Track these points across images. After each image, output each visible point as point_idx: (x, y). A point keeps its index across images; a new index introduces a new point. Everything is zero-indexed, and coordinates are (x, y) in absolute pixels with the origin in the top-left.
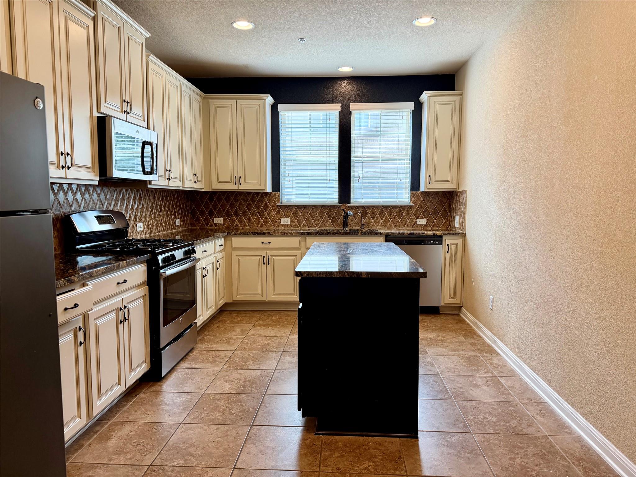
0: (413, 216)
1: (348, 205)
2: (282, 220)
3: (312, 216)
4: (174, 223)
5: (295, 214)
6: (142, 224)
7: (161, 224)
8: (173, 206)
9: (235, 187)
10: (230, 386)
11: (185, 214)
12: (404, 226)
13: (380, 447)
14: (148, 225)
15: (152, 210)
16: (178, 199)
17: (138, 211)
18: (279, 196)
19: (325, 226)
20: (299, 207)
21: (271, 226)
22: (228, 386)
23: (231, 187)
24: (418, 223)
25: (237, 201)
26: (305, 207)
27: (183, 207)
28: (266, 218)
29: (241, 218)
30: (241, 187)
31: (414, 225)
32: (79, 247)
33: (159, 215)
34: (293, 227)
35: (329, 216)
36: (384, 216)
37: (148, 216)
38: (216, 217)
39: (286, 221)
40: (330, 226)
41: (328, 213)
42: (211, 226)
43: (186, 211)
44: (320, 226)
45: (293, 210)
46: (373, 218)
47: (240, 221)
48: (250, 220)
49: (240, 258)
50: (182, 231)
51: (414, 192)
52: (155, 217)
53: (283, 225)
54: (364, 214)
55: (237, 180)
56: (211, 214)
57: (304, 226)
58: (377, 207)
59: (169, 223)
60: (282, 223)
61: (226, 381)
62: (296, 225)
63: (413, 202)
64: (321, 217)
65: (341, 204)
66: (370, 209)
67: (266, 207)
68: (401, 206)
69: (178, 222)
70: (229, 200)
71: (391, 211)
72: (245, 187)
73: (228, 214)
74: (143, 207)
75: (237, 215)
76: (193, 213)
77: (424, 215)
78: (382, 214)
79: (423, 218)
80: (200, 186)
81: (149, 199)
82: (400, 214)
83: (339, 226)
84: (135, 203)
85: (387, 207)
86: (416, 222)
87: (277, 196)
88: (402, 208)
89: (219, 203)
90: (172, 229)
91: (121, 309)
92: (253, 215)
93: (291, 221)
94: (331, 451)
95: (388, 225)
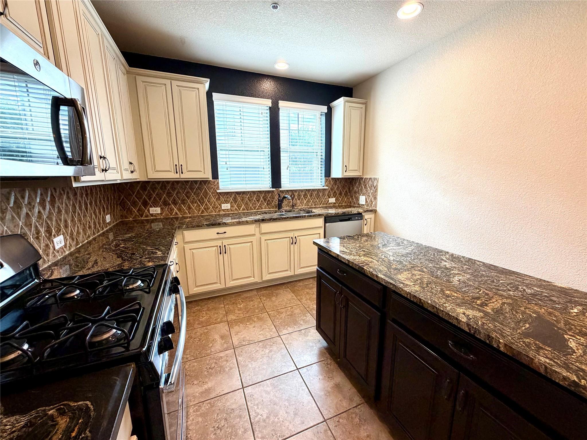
0: (326, 197)
1: (280, 189)
2: (223, 205)
3: (250, 201)
4: (104, 220)
5: (235, 200)
6: (61, 237)
7: (90, 227)
8: (100, 201)
9: (177, 176)
11: (114, 207)
12: (320, 205)
14: (72, 234)
15: (74, 212)
16: (105, 192)
17: (51, 220)
18: (218, 183)
19: (262, 209)
20: (238, 193)
21: (212, 211)
23: (172, 176)
24: (330, 202)
25: (174, 189)
26: (244, 193)
27: (111, 199)
28: (206, 205)
29: (180, 206)
30: (183, 176)
31: (327, 203)
33: (85, 216)
34: (233, 211)
35: (265, 200)
36: (307, 198)
37: (69, 222)
38: (151, 207)
39: (226, 206)
40: (265, 208)
41: (263, 197)
42: (147, 216)
43: (115, 202)
44: (258, 209)
45: (233, 196)
46: (299, 200)
47: (179, 210)
48: (190, 208)
49: (194, 251)
50: (114, 226)
51: (327, 178)
52: (80, 221)
53: (223, 210)
54: (293, 196)
55: (179, 169)
56: (145, 204)
57: (244, 209)
58: (302, 191)
59: (99, 223)
60: (223, 208)
62: (236, 209)
63: (327, 186)
64: (257, 201)
65: (273, 189)
66: (296, 192)
67: (206, 194)
69: (108, 218)
70: (166, 189)
71: (312, 194)
72: (187, 176)
73: (165, 203)
74: (60, 211)
75: (175, 203)
76: (123, 205)
77: (334, 196)
78: (305, 196)
79: (332, 197)
80: (136, 177)
81: (68, 198)
82: (318, 196)
83: (273, 207)
84: (44, 209)
85: (309, 190)
86: (328, 201)
87: (216, 183)
88: (319, 190)
89: (154, 192)
90: (103, 229)
92: (192, 203)
93: (232, 206)
95: (310, 204)
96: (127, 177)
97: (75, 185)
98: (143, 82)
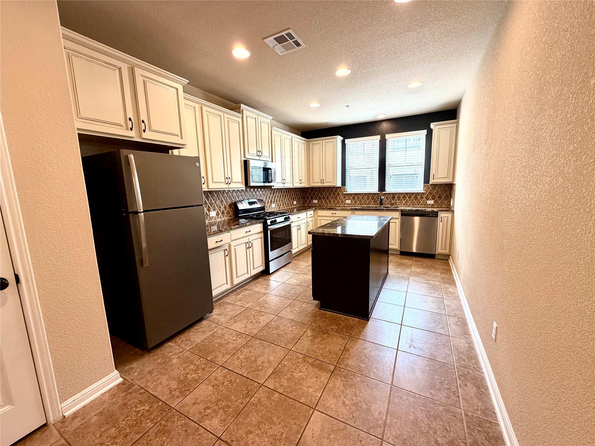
0: (425, 199)
1: (384, 192)
2: (346, 201)
3: (363, 199)
4: (293, 203)
5: (354, 198)
6: (274, 204)
7: (286, 204)
8: (292, 195)
9: (321, 185)
10: (296, 281)
11: (299, 198)
12: (418, 205)
13: (346, 321)
14: (278, 205)
15: (280, 198)
16: (295, 192)
17: (272, 199)
18: (345, 188)
19: (370, 205)
20: (356, 194)
21: (341, 204)
22: (295, 281)
23: (319, 185)
24: (428, 203)
25: (323, 191)
26: (359, 194)
27: (298, 195)
28: (338, 200)
29: (326, 200)
30: (324, 185)
31: (425, 204)
32: (240, 215)
33: (284, 200)
34: (352, 205)
35: (373, 199)
36: (405, 199)
37: (278, 200)
38: (314, 200)
39: (348, 202)
40: (372, 204)
41: (372, 197)
42: (312, 204)
43: (301, 197)
44: (367, 205)
45: (352, 196)
46: (399, 200)
47: (325, 202)
48: (330, 201)
49: (321, 221)
50: (298, 207)
51: (426, 184)
52: (282, 201)
53: (347, 204)
54: (393, 198)
55: (322, 181)
56: (312, 198)
57: (358, 204)
58: (401, 194)
59: (290, 203)
60: (346, 203)
61: (295, 279)
62: (354, 204)
63: (425, 191)
64: (367, 199)
65: (379, 192)
66: (397, 195)
67: (338, 194)
68: (417, 193)
69: (295, 203)
70: (320, 191)
71: (410, 196)
72: (326, 184)
73: (320, 198)
74: (275, 196)
75: (324, 199)
76: (304, 198)
77: (432, 198)
78: (404, 198)
79: (431, 200)
80: (304, 185)
81: (279, 193)
82: (416, 198)
83: (378, 204)
84: (271, 195)
85: (407, 194)
86: (426, 203)
87: (344, 188)
89: (316, 192)
90: (292, 206)
91: (248, 243)
92: (331, 198)
93: (351, 202)
94: (321, 318)
95: (408, 204)
96: (297, 185)
97: (273, 188)
98: (312, 144)
